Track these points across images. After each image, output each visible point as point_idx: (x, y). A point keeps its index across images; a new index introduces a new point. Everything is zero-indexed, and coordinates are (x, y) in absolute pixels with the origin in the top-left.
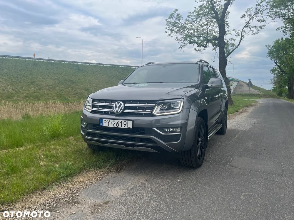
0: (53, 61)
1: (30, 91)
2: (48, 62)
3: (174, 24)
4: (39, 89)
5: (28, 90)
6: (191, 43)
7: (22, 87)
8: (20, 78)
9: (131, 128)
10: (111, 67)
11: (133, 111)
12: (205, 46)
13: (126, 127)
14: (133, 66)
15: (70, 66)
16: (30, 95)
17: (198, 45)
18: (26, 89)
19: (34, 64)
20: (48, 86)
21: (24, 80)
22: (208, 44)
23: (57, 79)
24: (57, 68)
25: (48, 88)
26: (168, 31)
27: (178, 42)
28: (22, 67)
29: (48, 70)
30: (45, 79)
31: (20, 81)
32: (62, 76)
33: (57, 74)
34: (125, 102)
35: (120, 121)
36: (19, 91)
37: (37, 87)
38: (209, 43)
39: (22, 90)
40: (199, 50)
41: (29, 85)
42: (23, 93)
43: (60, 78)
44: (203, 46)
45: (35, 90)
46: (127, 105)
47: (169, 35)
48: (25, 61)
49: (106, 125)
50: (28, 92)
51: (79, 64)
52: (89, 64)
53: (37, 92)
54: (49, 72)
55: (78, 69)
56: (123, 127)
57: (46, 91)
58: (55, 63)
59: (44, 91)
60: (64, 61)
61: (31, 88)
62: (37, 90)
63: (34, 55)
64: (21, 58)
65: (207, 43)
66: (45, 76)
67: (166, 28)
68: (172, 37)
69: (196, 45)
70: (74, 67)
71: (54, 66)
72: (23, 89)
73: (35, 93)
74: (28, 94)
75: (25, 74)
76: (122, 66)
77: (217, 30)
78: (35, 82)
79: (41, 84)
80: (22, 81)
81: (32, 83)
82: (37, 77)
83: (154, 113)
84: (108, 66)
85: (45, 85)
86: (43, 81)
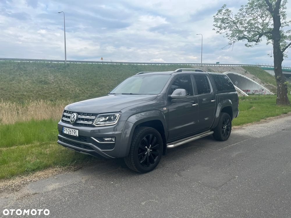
0: (115, 63)
1: (93, 91)
2: (111, 65)
3: (223, 21)
4: (101, 89)
5: (92, 90)
6: (240, 38)
7: (87, 88)
8: (87, 80)
9: (78, 136)
10: (168, 66)
11: (86, 122)
12: (257, 41)
13: (75, 135)
14: (192, 64)
15: (129, 67)
16: (93, 95)
17: (248, 40)
18: (90, 90)
19: (99, 67)
20: (108, 86)
21: (89, 81)
22: (260, 39)
23: (117, 80)
24: (118, 69)
25: (109, 88)
26: (216, 28)
27: (229, 38)
28: (89, 70)
29: (110, 72)
30: (106, 80)
31: (86, 82)
32: (122, 77)
33: (118, 75)
34: (79, 113)
35: (72, 130)
36: (85, 92)
37: (100, 87)
38: (262, 37)
39: (87, 91)
40: (250, 46)
41: (93, 86)
42: (87, 93)
43: (119, 79)
44: (255, 41)
45: (97, 90)
46: (79, 116)
47: (218, 32)
48: (92, 65)
49: (65, 132)
50: (91, 92)
51: (138, 64)
52: (147, 65)
53: (99, 92)
54: (111, 74)
55: (137, 70)
56: (73, 135)
57: (107, 91)
58: (116, 65)
59: (105, 91)
60: (125, 63)
61: (94, 88)
62: (99, 90)
63: (102, 59)
64: (88, 62)
65: (260, 36)
66: (107, 77)
67: (214, 25)
68: (221, 33)
69: (247, 40)
70: (133, 68)
71: (115, 68)
72: (88, 89)
73: (97, 93)
74: (91, 94)
75: (90, 76)
76: (180, 64)
77: (272, 22)
78: (98, 83)
79: (103, 85)
80: (88, 83)
81: (95, 84)
82: (101, 79)
83: (94, 124)
84: (166, 65)
85: (106, 85)
86: (105, 82)
